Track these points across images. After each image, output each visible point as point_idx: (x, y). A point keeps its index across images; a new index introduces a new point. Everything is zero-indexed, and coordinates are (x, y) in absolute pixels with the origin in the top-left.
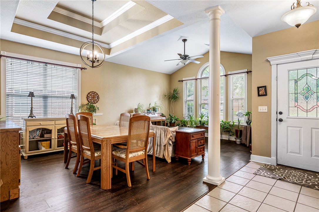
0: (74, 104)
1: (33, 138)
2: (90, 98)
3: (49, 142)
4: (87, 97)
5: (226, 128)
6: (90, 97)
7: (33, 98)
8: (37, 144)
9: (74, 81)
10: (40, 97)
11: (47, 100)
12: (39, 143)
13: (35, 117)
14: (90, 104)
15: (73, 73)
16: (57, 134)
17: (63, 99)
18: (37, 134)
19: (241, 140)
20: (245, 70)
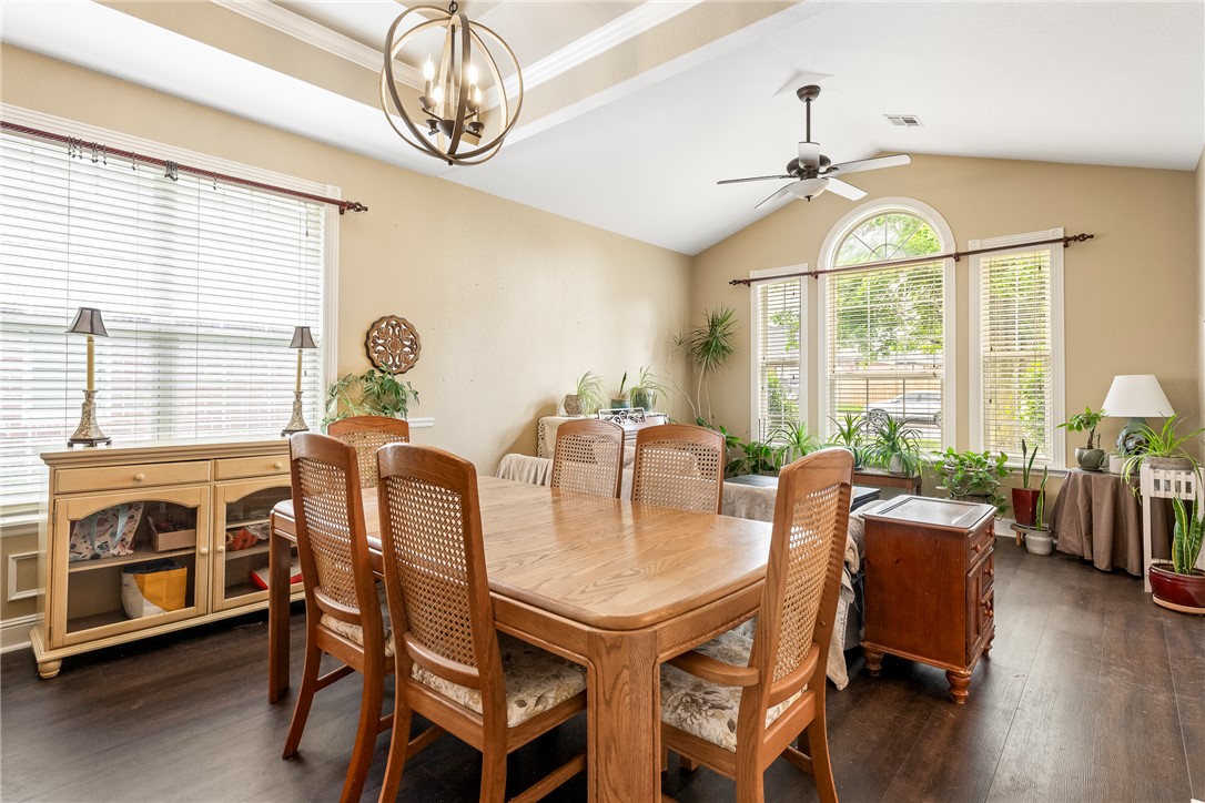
0: (309, 372)
1: (95, 557)
2: (382, 348)
3: (183, 572)
4: (368, 344)
6: (381, 341)
7: (97, 340)
8: (118, 586)
9: (309, 266)
10: (136, 335)
11: (174, 352)
12: (128, 578)
13: (108, 443)
14: (378, 374)
15: (303, 224)
16: (225, 527)
17: (255, 349)
18: (114, 534)
19: (1054, 534)
20: (1051, 231)
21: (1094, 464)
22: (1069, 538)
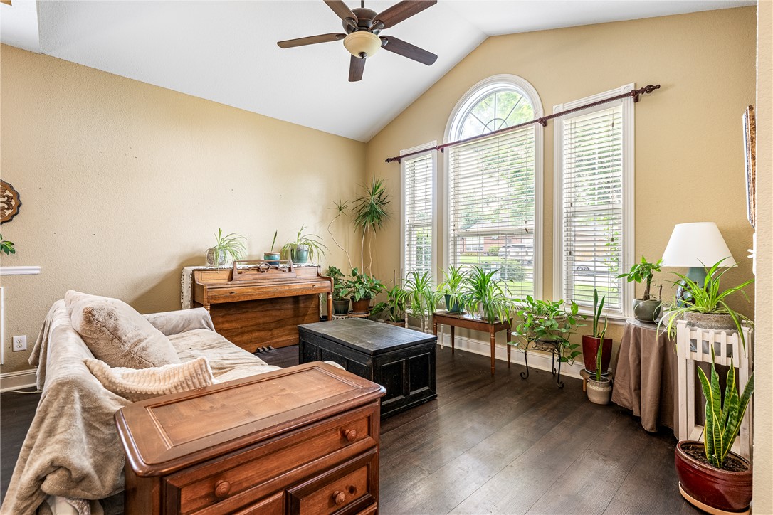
5: (544, 332)
19: (611, 384)
20: (623, 87)
21: (649, 315)
22: (622, 391)
